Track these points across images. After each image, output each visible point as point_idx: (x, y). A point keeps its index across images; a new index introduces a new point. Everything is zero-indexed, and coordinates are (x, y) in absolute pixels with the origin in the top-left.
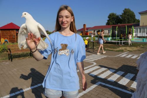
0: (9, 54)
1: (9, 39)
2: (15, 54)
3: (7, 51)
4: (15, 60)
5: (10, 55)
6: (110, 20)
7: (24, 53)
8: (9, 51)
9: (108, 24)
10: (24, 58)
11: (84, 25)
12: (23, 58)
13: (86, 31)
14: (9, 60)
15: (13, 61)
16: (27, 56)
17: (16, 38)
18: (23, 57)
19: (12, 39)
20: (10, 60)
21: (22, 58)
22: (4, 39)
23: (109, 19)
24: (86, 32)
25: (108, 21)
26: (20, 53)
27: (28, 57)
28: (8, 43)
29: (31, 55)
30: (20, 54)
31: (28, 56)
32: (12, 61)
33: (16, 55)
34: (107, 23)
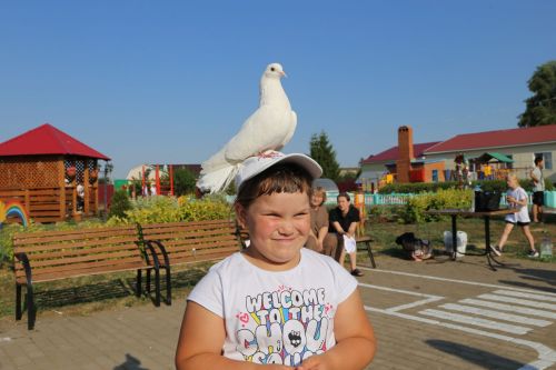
0: (19, 287)
1: (32, 203)
2: (54, 283)
3: (13, 269)
4: (52, 322)
5: (24, 292)
6: (540, 97)
7: (102, 277)
8: (19, 265)
9: (531, 118)
10: (101, 309)
11: (404, 131)
12: (95, 310)
13: (413, 160)
14: (19, 317)
15: (37, 323)
16: (119, 296)
17: (63, 202)
18: (98, 304)
19: (46, 203)
20: (25, 317)
21: (89, 307)
22: (7, 203)
23: (533, 94)
24: (411, 169)
25: (531, 103)
26: (80, 278)
27: (123, 301)
28: (22, 223)
29: (138, 292)
30: (83, 282)
31: (126, 293)
32: (31, 325)
33: (59, 288)
34: (525, 115)
